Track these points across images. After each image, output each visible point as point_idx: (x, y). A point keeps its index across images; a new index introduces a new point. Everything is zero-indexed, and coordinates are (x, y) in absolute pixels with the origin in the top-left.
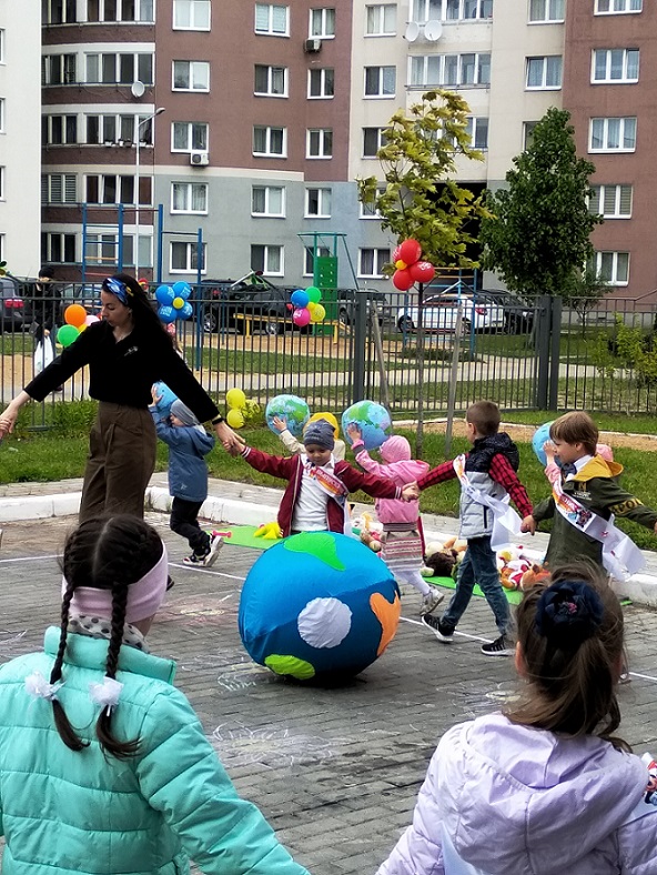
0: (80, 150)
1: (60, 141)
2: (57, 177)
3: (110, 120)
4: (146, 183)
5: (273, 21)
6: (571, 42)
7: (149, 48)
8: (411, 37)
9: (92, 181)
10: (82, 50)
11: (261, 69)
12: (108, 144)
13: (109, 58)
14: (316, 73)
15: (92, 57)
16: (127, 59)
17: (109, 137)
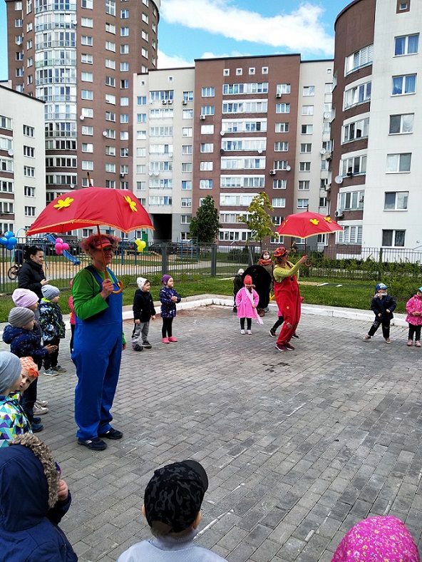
5: (111, 168)
6: (194, 177)
7: (75, 174)
8: (151, 175)
10: (55, 174)
11: (108, 181)
13: (63, 177)
14: (123, 183)
15: (57, 176)
16: (69, 177)
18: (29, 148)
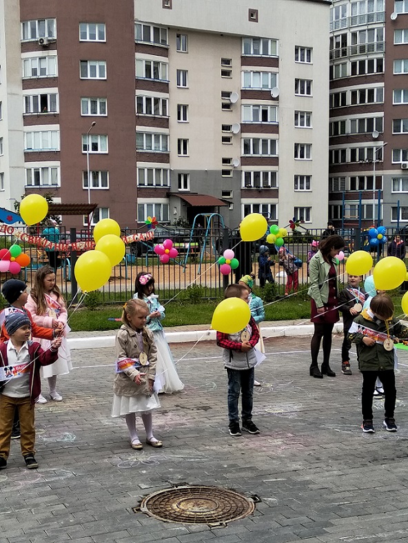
0: (348, 165)
1: (338, 162)
2: (336, 179)
3: (362, 150)
4: (379, 179)
9: (353, 180)
10: (348, 118)
12: (361, 162)
13: (362, 121)
15: (353, 121)
16: (370, 120)
17: (361, 158)
18: (303, 82)
